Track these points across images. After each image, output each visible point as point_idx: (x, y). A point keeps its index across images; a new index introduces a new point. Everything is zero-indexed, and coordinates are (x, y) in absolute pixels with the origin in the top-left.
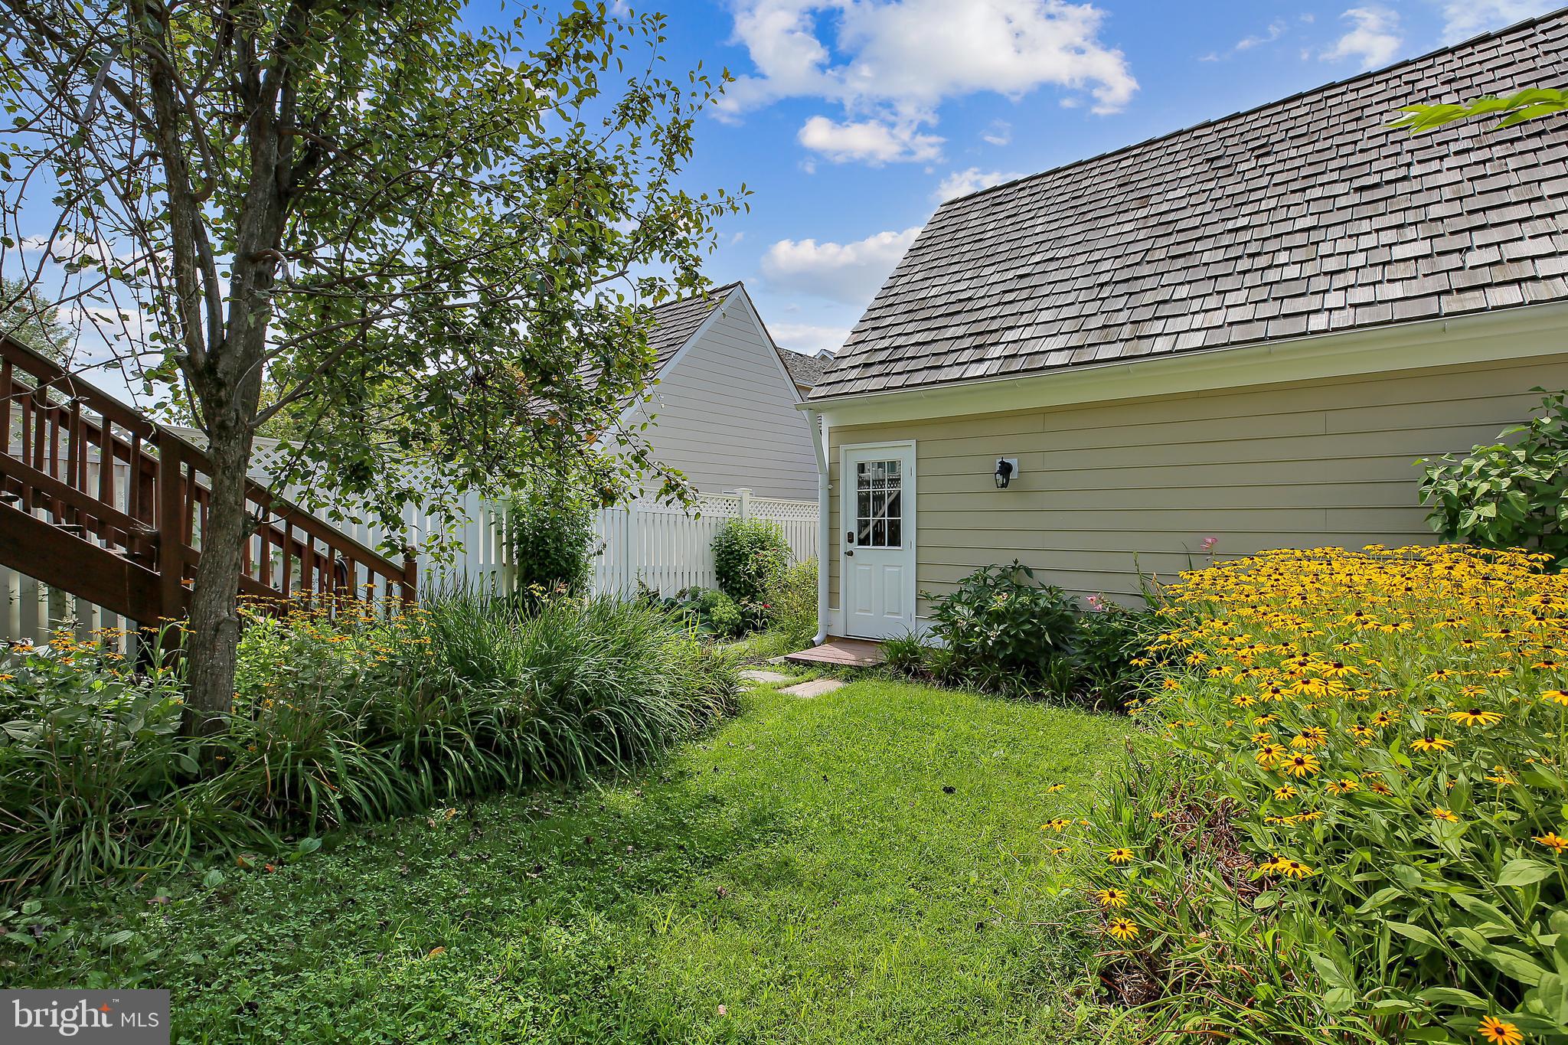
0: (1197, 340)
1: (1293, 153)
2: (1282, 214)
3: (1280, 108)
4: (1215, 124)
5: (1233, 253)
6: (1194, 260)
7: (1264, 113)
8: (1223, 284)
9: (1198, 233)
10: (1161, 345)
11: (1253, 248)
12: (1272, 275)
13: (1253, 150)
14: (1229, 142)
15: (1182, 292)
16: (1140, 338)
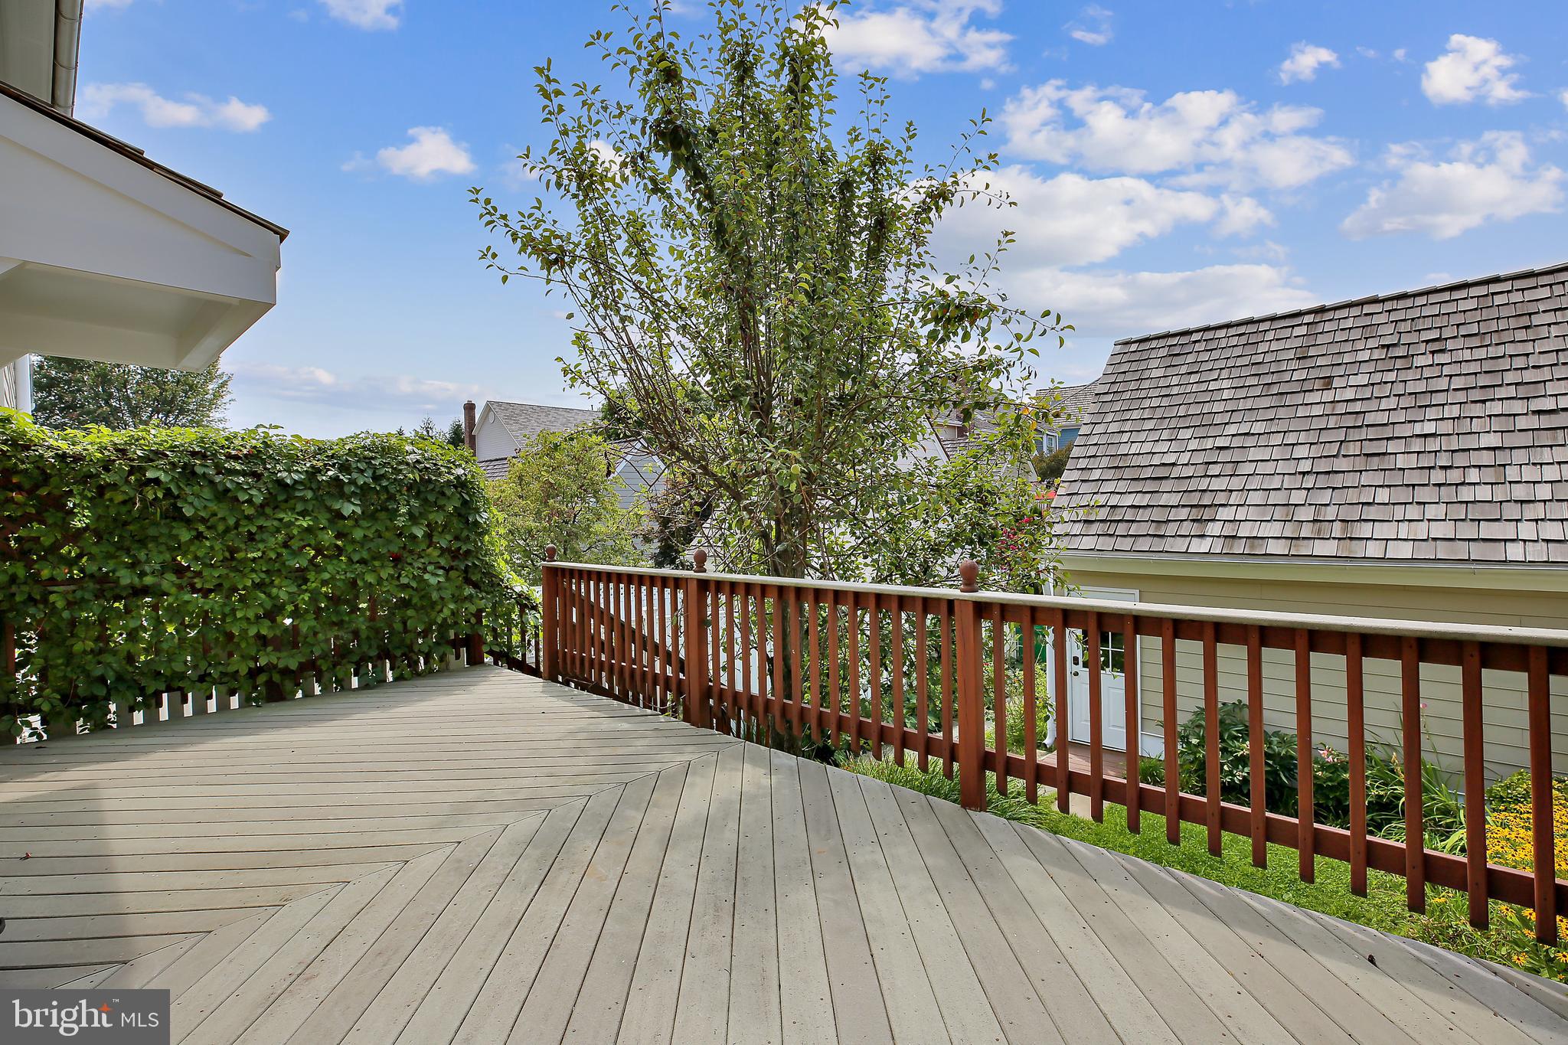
0: (1405, 551)
1: (1467, 355)
2: (1465, 426)
3: (1446, 296)
4: (1383, 301)
5: (1426, 461)
6: (1388, 463)
7: (1433, 298)
8: (1422, 494)
9: (1388, 432)
10: (1373, 550)
11: (1444, 460)
12: (1466, 494)
13: (1427, 342)
14: (1402, 327)
15: (1383, 496)
16: (1351, 539)
